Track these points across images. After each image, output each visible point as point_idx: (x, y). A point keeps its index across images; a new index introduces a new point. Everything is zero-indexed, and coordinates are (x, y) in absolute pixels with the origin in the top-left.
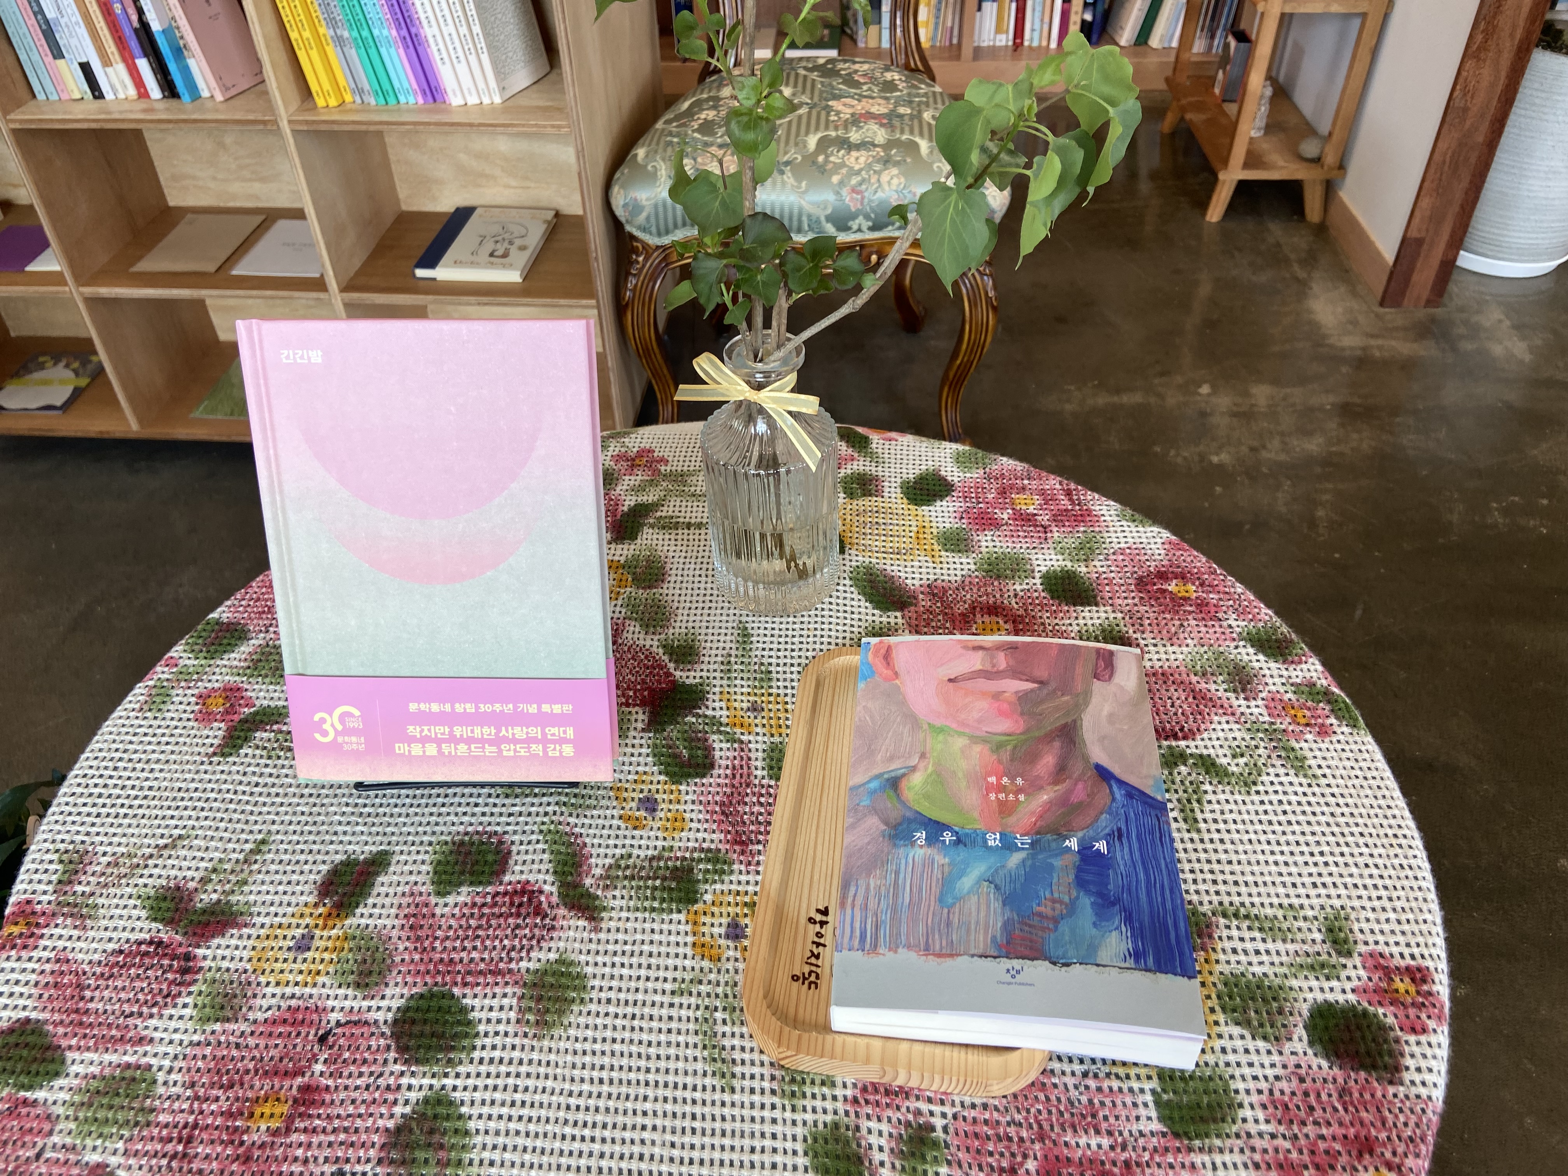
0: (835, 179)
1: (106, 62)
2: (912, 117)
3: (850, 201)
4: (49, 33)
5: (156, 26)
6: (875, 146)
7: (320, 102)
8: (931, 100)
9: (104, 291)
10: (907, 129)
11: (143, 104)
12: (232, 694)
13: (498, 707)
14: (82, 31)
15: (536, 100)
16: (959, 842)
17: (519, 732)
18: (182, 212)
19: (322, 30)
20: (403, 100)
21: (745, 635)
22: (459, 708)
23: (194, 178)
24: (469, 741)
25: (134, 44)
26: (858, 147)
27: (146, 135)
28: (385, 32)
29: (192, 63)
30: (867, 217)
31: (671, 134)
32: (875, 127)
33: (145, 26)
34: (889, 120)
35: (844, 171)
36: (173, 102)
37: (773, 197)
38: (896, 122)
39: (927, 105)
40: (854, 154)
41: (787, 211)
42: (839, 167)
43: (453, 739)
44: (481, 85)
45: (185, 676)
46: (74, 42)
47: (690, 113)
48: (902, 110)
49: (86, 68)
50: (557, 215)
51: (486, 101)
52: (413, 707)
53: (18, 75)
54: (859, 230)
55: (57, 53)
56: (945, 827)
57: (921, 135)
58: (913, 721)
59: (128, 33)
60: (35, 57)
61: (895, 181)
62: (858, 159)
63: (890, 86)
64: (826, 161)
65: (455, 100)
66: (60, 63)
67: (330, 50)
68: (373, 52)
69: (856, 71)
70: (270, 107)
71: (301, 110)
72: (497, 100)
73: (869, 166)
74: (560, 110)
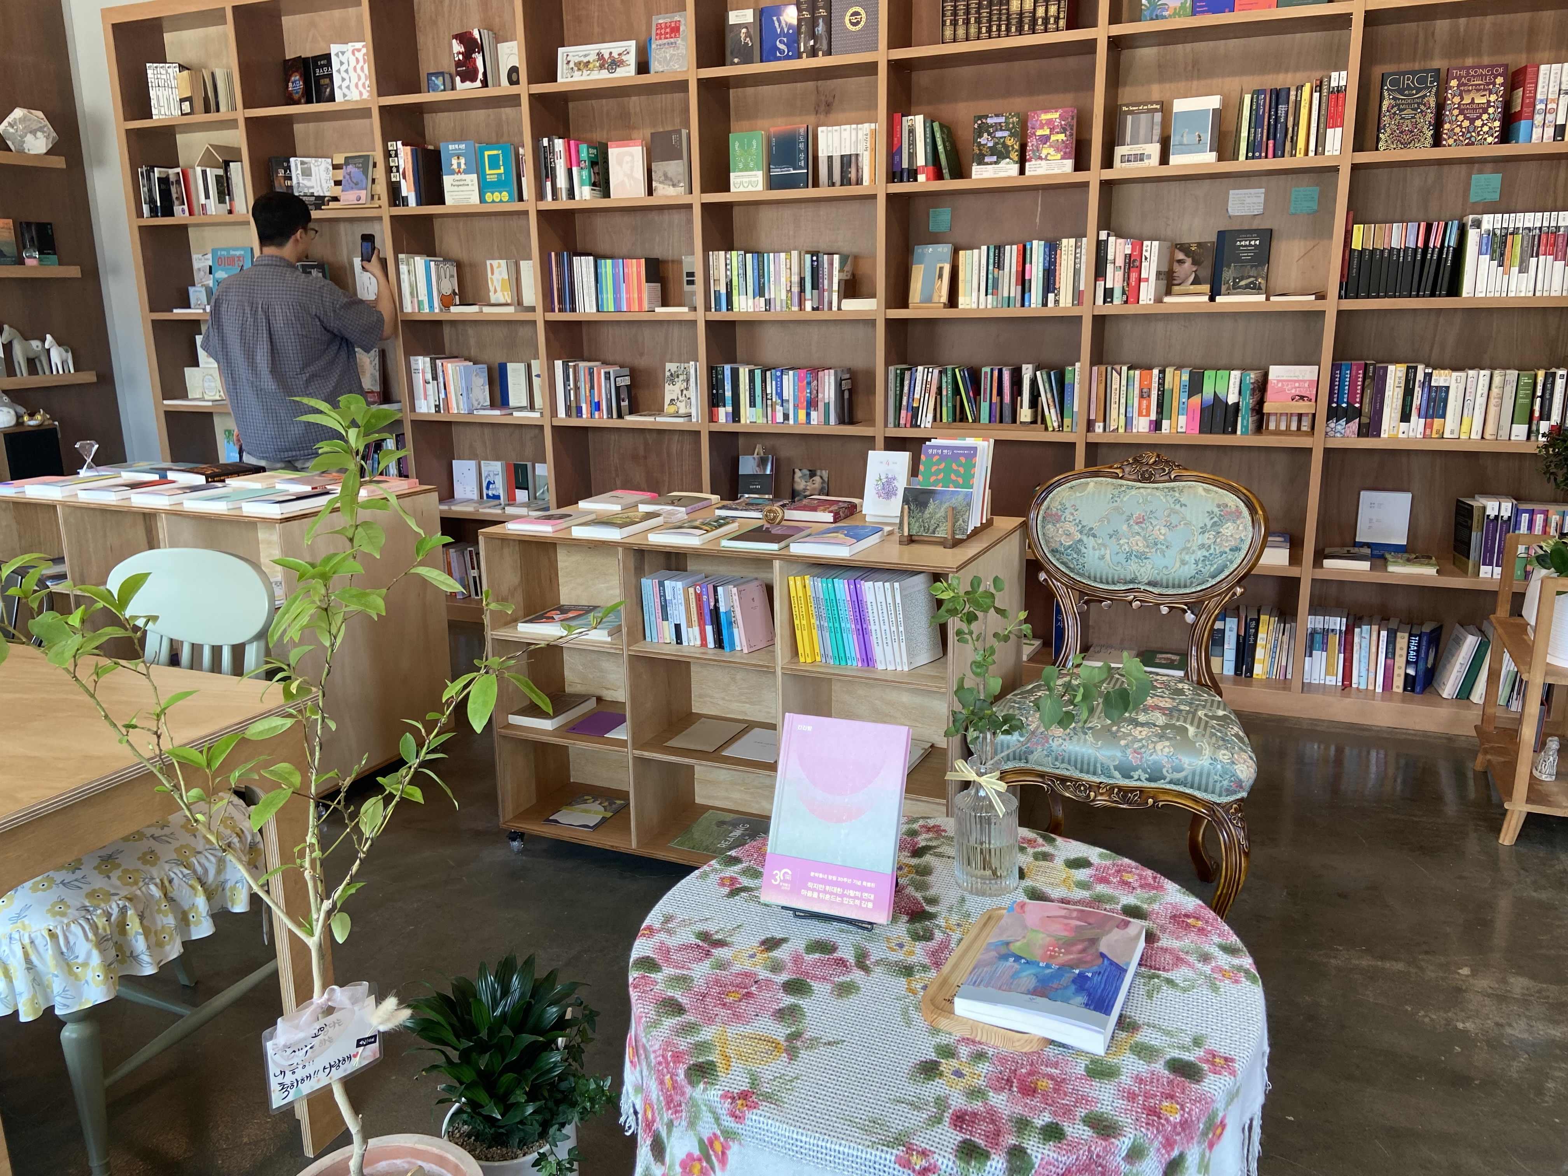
0: (1123, 743)
1: (690, 625)
2: (1188, 712)
3: (1132, 759)
4: (664, 608)
5: (722, 609)
6: (1155, 726)
7: (802, 660)
8: (1209, 704)
9: (647, 754)
10: (1182, 719)
11: (703, 650)
12: (733, 880)
13: (845, 880)
14: (682, 608)
15: (930, 671)
16: (1027, 962)
17: (852, 893)
18: (700, 716)
19: (813, 621)
20: (849, 663)
21: (963, 900)
22: (830, 877)
23: (711, 697)
24: (831, 893)
25: (708, 618)
26: (1142, 725)
27: (693, 668)
28: (848, 626)
29: (736, 631)
30: (1145, 771)
31: (1015, 702)
32: (1159, 715)
33: (716, 608)
34: (1169, 712)
35: (1130, 738)
36: (720, 651)
37: (1077, 748)
38: (1175, 714)
39: (1204, 707)
40: (1139, 729)
41: (1086, 759)
42: (1125, 736)
43: (825, 892)
44: (898, 660)
45: (715, 870)
46: (676, 613)
47: (1031, 692)
48: (1182, 707)
49: (678, 627)
50: (932, 746)
51: (899, 669)
52: (812, 874)
53: (641, 626)
54: (1139, 779)
55: (665, 617)
56: (1022, 958)
57: (1192, 724)
58: (1025, 927)
59: (707, 611)
60: (653, 619)
61: (1167, 750)
62: (1141, 733)
63: (1181, 692)
64: (1118, 731)
65: (880, 666)
66: (665, 623)
67: (815, 632)
68: (839, 635)
69: (1156, 680)
70: (773, 659)
71: (790, 663)
72: (906, 669)
73: (1148, 738)
74: (943, 678)
